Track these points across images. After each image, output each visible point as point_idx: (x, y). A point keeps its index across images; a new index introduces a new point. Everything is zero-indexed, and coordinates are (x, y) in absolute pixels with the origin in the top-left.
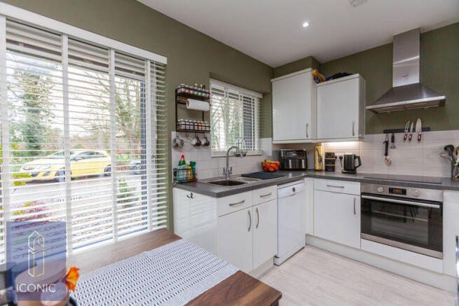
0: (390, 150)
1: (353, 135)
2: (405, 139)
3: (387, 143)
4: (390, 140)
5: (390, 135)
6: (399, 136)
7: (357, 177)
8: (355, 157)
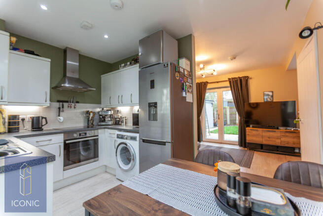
0: (61, 113)
1: (46, 101)
2: (69, 107)
3: (59, 108)
4: (61, 107)
5: (61, 103)
6: (66, 105)
7: (44, 132)
8: (43, 118)
